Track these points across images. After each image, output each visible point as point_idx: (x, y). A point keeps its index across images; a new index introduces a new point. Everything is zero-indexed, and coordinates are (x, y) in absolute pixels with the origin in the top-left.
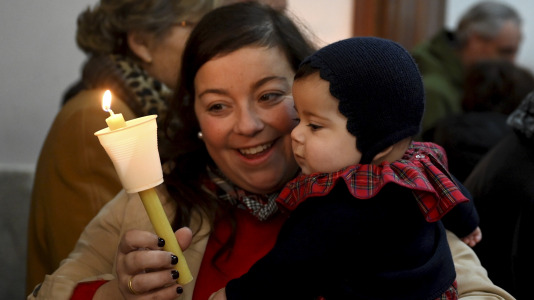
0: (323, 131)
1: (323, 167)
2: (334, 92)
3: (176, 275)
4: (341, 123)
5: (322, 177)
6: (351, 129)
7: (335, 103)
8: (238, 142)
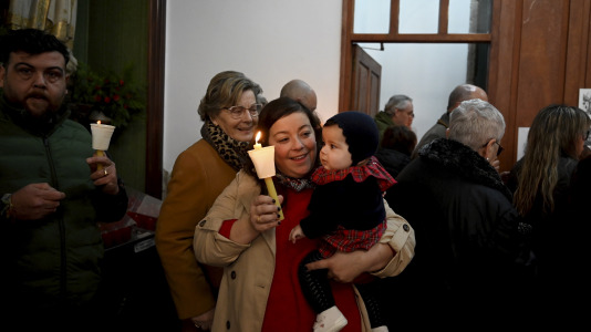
0: (337, 150)
1: (337, 166)
2: (345, 134)
3: (279, 216)
4: (346, 147)
5: (338, 171)
6: (350, 150)
7: (344, 139)
8: (293, 154)
